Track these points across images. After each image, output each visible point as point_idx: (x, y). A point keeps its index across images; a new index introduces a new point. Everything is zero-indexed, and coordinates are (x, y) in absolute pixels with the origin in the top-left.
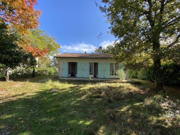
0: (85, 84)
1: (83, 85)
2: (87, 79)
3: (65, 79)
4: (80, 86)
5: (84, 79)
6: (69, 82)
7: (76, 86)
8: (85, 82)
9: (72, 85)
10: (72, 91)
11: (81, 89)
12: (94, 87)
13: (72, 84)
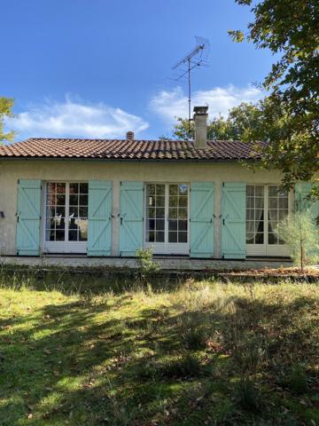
0: (118, 291)
1: (110, 299)
2: (132, 264)
3: (26, 262)
4: (97, 300)
5: (119, 263)
6: (42, 279)
7: (74, 299)
8: (123, 278)
9: (55, 298)
10: (48, 332)
11: (100, 318)
12: (168, 304)
13: (58, 289)
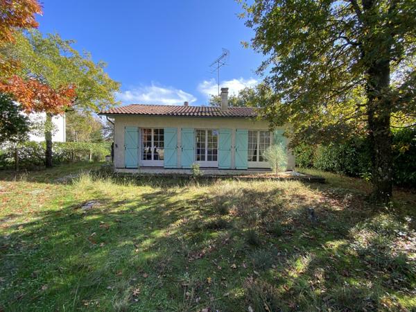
0: (181, 186)
1: (178, 190)
2: (188, 172)
3: (131, 171)
4: (171, 190)
5: (181, 172)
6: (140, 180)
7: (158, 190)
8: (184, 179)
9: (148, 190)
10: (144, 207)
11: (173, 199)
12: (208, 192)
13: (149, 185)
